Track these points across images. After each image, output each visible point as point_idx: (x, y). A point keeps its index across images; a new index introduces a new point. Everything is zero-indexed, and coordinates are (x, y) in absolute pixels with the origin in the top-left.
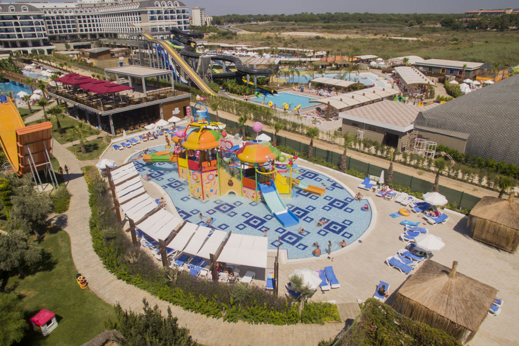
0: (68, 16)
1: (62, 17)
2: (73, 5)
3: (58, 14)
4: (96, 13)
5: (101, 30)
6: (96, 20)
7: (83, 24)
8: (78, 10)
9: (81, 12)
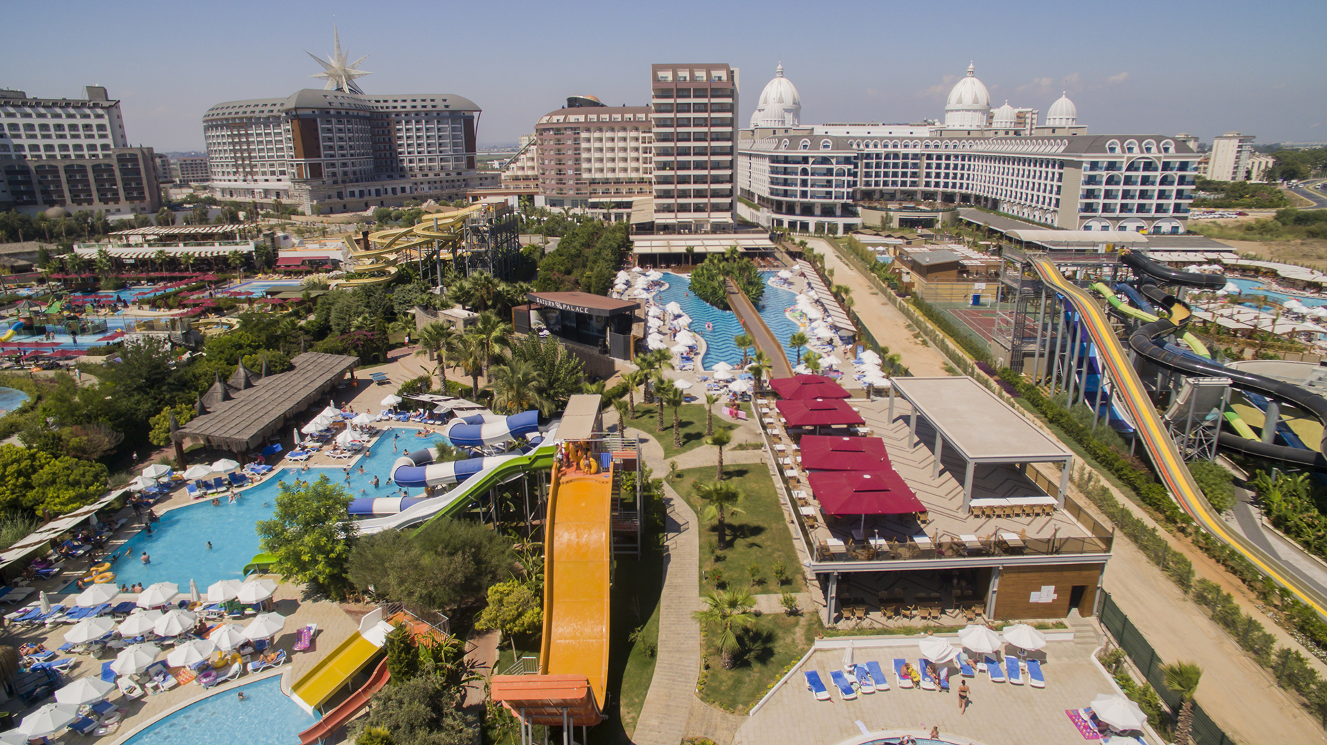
0: (907, 154)
1: (896, 156)
2: (924, 132)
3: (890, 149)
4: (967, 151)
5: (967, 188)
6: (963, 166)
7: (933, 171)
8: (932, 144)
9: (937, 146)
